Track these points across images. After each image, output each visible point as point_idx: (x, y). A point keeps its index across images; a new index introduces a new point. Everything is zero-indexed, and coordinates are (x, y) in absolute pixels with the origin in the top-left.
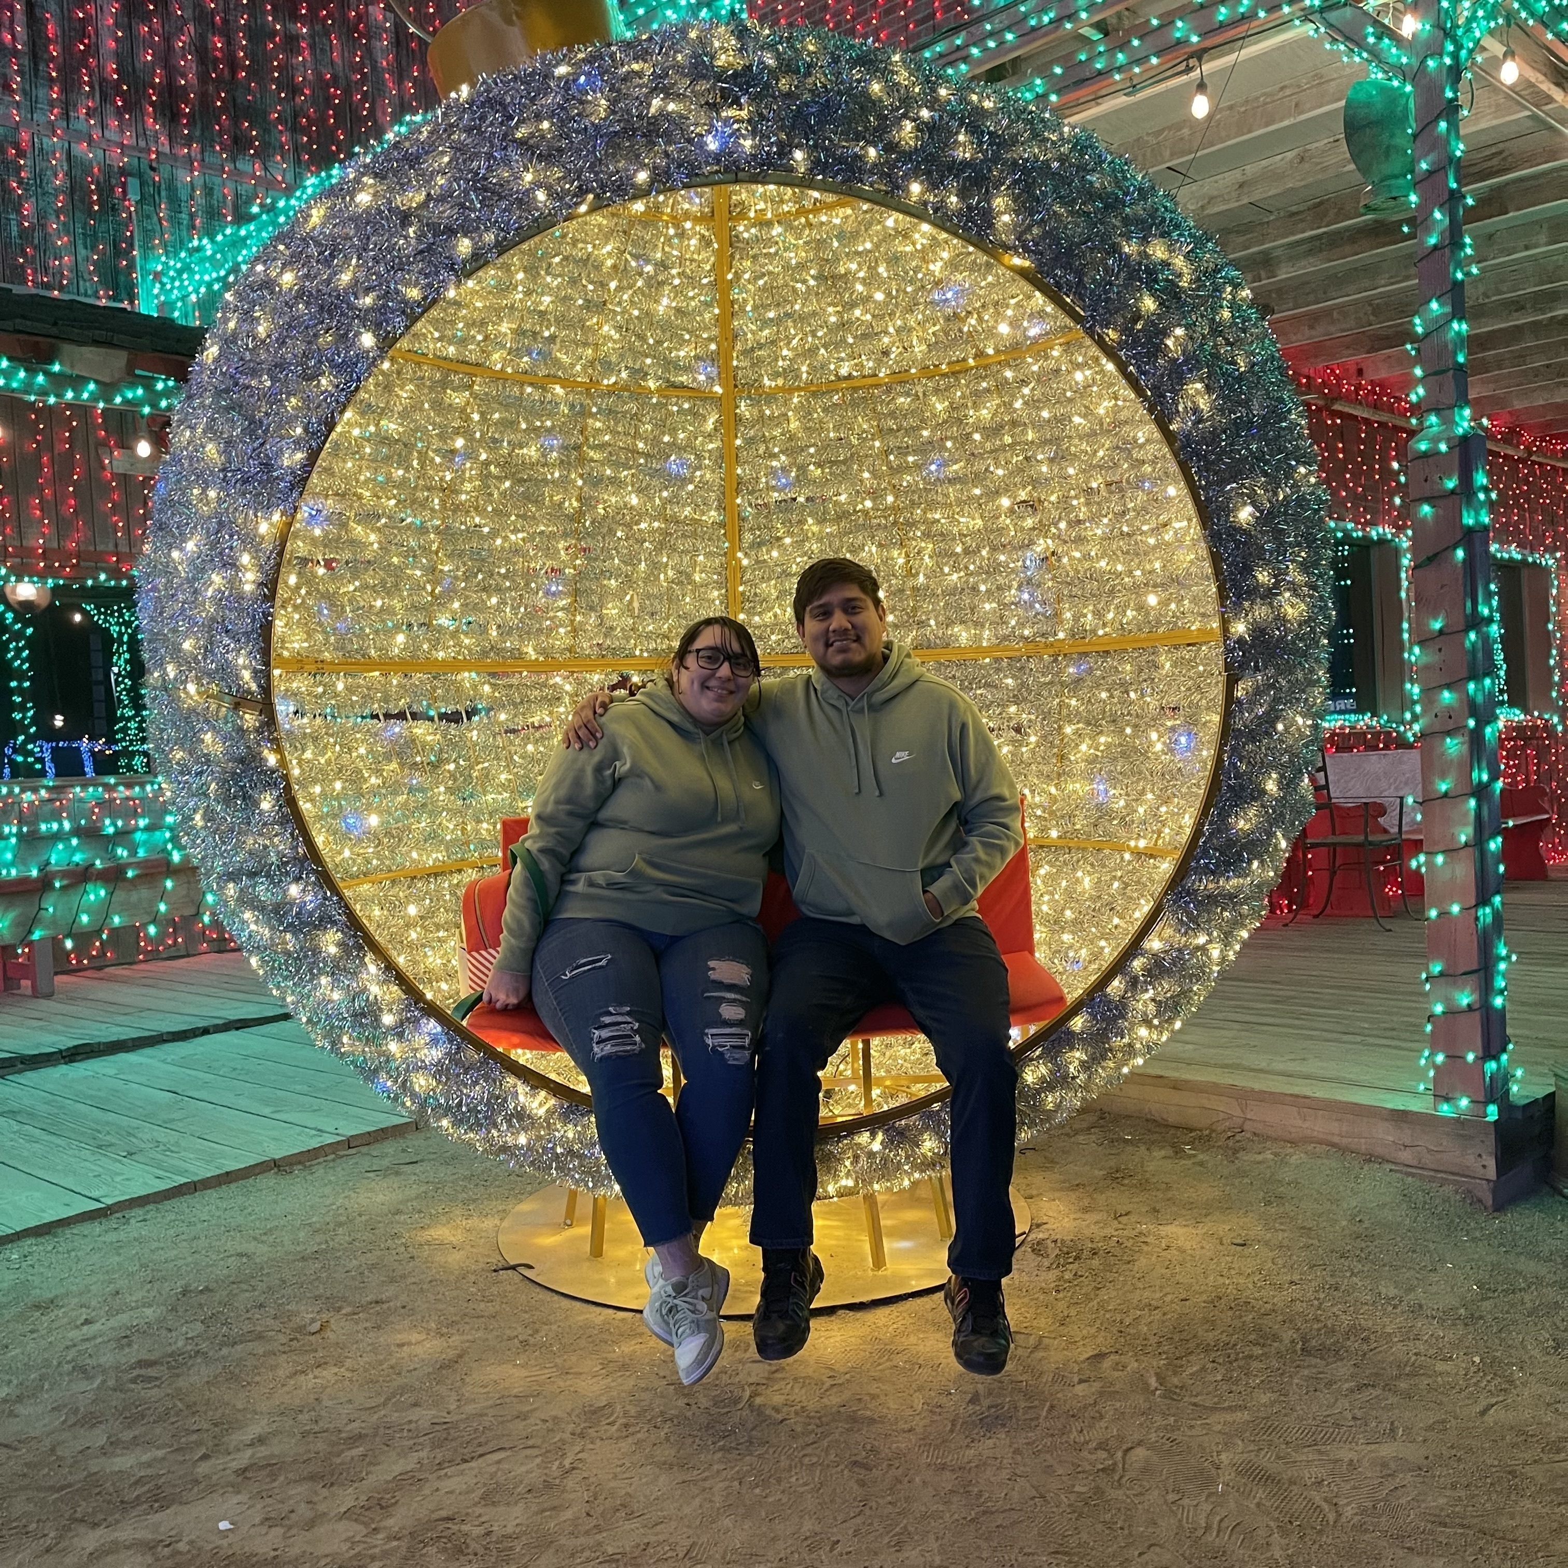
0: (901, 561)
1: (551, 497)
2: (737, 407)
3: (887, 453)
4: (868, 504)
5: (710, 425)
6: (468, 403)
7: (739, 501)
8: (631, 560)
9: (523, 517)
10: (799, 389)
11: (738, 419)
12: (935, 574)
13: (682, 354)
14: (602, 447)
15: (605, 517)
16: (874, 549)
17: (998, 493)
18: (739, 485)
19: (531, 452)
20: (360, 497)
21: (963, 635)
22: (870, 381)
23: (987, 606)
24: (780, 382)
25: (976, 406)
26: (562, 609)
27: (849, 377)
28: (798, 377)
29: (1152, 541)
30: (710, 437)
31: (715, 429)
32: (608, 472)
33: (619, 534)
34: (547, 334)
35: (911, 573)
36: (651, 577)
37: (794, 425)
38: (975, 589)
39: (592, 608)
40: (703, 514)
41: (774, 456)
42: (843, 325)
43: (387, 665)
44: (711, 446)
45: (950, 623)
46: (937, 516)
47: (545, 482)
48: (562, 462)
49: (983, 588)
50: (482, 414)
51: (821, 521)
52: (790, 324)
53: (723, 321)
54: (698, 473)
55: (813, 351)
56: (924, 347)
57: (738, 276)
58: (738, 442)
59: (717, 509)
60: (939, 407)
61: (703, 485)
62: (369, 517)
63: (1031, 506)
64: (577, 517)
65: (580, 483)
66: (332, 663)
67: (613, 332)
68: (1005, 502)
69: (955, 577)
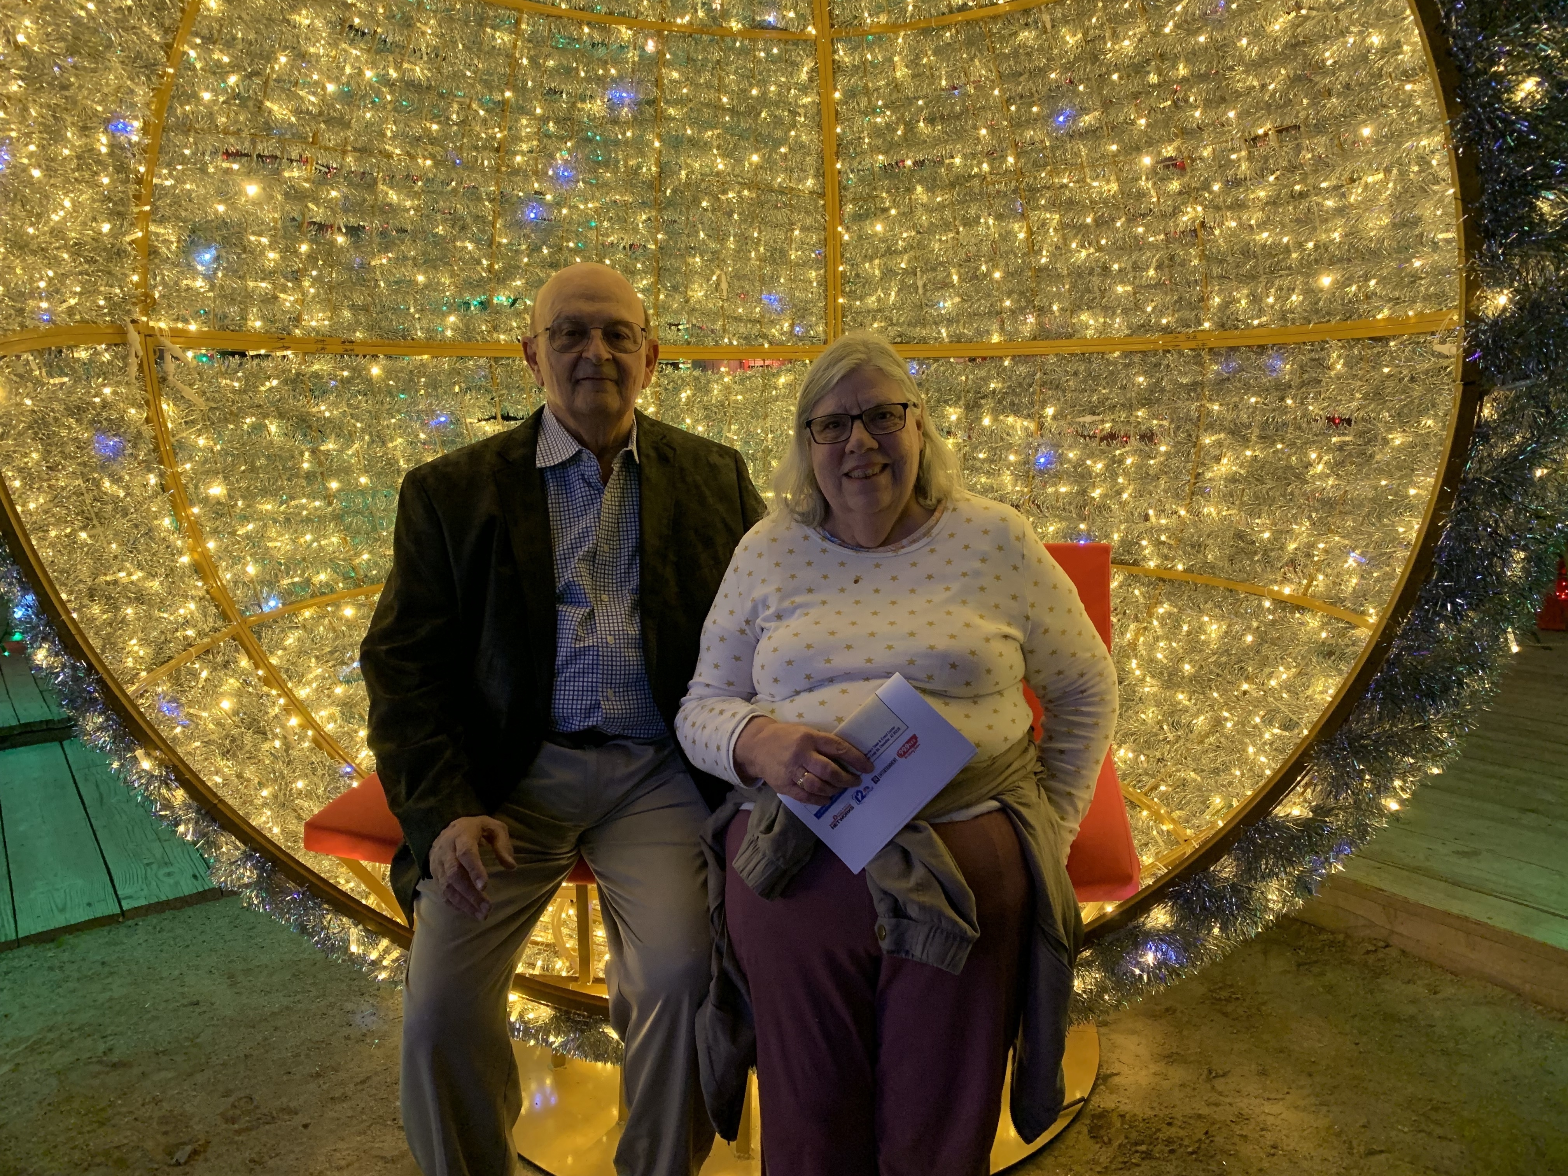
0: (1022, 236)
1: (626, 162)
2: (835, 51)
3: (1009, 101)
5: (804, 75)
6: (515, 46)
7: (839, 166)
8: (718, 234)
9: (594, 184)
10: (905, 26)
11: (837, 68)
12: (1060, 251)
15: (687, 185)
16: (991, 221)
17: (1138, 149)
19: (596, 107)
20: (389, 156)
21: (1090, 324)
22: (987, 12)
23: (1120, 289)
24: (883, 18)
28: (903, 10)
30: (804, 89)
31: (811, 80)
32: (689, 132)
33: (704, 204)
35: (1032, 249)
36: (741, 254)
37: (901, 73)
38: (1106, 269)
39: (675, 288)
40: (799, 181)
41: (879, 111)
43: (437, 348)
44: (806, 100)
45: (1075, 308)
46: (1065, 181)
47: (617, 143)
48: (635, 118)
49: (1116, 267)
50: (532, 60)
51: (931, 189)
54: (792, 133)
58: (837, 95)
59: (816, 177)
60: (1071, 40)
61: (798, 147)
63: (1177, 164)
64: (656, 184)
65: (657, 144)
66: (363, 343)
68: (1147, 161)
69: (1084, 253)
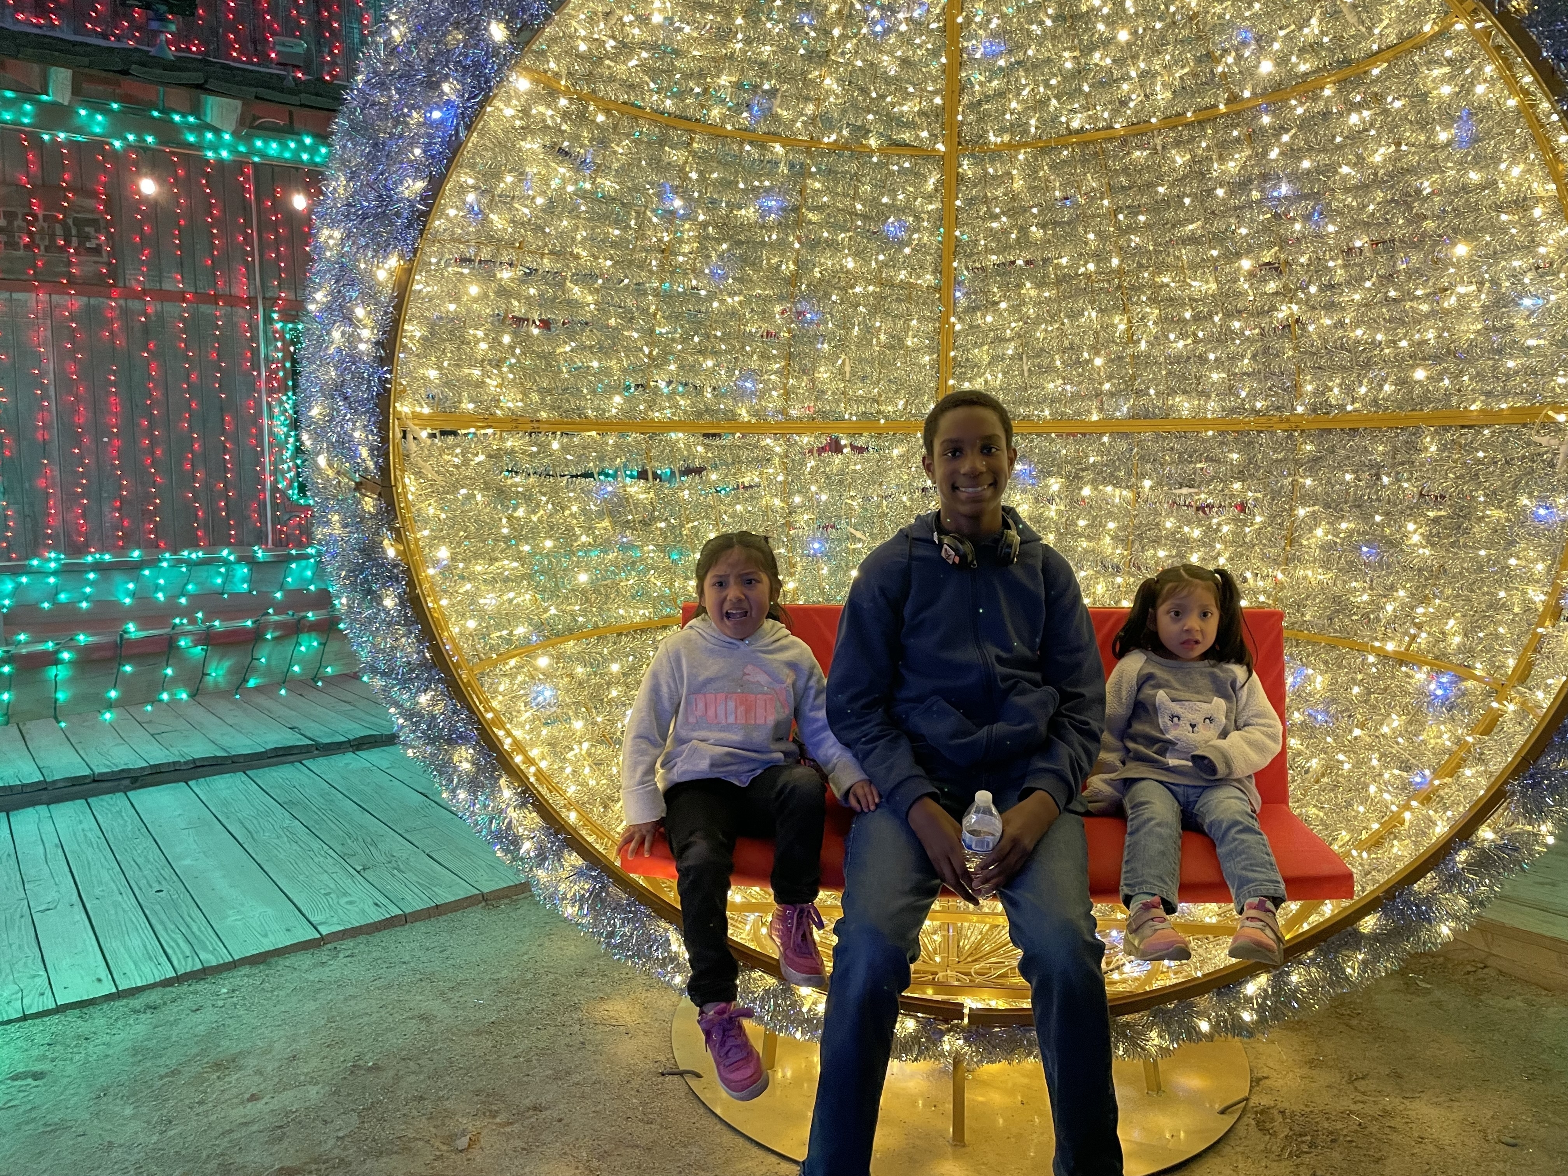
0: (1122, 327)
1: (769, 259)
2: (960, 166)
3: (1116, 212)
4: (1091, 267)
5: (930, 185)
6: (686, 162)
7: (955, 264)
8: (845, 324)
9: (740, 280)
10: (1026, 145)
11: (960, 179)
12: (1157, 341)
13: (905, 108)
14: (820, 209)
15: (821, 280)
16: (1094, 314)
17: (1238, 255)
18: (956, 248)
19: (748, 213)
20: (577, 257)
21: (1184, 406)
22: (1103, 134)
23: (1215, 376)
24: (1006, 138)
25: (1222, 159)
26: (776, 373)
27: (1081, 131)
28: (1026, 132)
29: (1425, 308)
30: (929, 198)
31: (936, 190)
32: (826, 234)
33: (834, 298)
34: (766, 86)
35: (1131, 339)
36: (864, 341)
37: (1018, 184)
38: (1202, 359)
39: (804, 372)
40: (919, 277)
41: (996, 217)
42: (1080, 73)
43: (603, 425)
44: (931, 207)
45: (1172, 392)
46: (1166, 281)
47: (763, 243)
48: (780, 223)
49: (1212, 356)
50: (700, 173)
51: (1040, 284)
52: (1022, 73)
53: (951, 71)
54: (916, 236)
55: (1043, 103)
56: (1168, 95)
57: (969, 20)
58: (958, 203)
59: (934, 272)
60: (1179, 161)
61: (920, 248)
62: (586, 278)
63: (1275, 268)
64: (793, 280)
65: (797, 245)
66: (547, 422)
67: (835, 86)
68: (1246, 264)
69: (1181, 344)
